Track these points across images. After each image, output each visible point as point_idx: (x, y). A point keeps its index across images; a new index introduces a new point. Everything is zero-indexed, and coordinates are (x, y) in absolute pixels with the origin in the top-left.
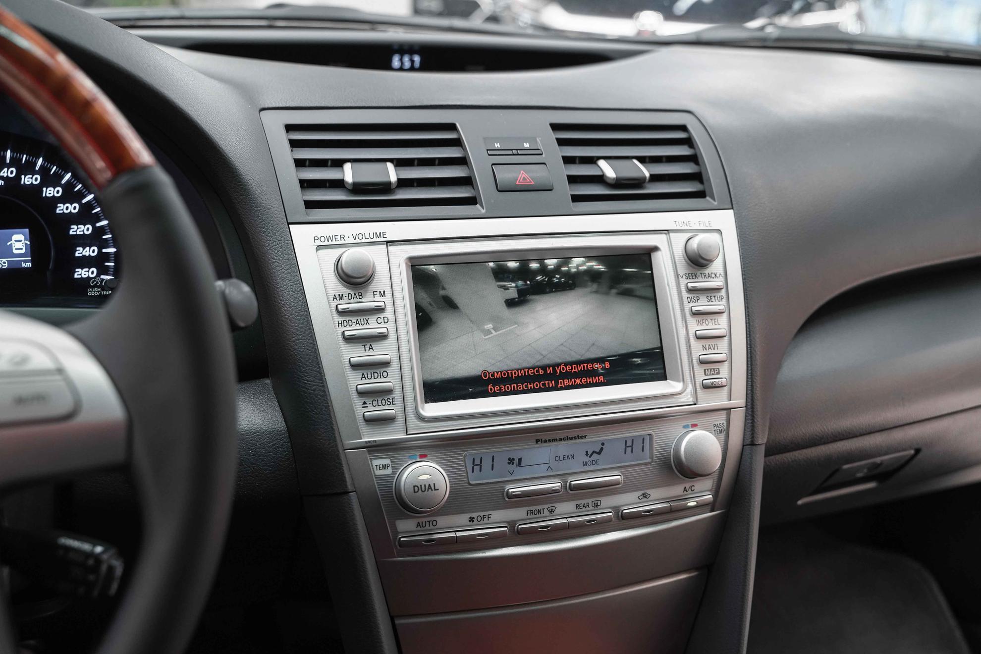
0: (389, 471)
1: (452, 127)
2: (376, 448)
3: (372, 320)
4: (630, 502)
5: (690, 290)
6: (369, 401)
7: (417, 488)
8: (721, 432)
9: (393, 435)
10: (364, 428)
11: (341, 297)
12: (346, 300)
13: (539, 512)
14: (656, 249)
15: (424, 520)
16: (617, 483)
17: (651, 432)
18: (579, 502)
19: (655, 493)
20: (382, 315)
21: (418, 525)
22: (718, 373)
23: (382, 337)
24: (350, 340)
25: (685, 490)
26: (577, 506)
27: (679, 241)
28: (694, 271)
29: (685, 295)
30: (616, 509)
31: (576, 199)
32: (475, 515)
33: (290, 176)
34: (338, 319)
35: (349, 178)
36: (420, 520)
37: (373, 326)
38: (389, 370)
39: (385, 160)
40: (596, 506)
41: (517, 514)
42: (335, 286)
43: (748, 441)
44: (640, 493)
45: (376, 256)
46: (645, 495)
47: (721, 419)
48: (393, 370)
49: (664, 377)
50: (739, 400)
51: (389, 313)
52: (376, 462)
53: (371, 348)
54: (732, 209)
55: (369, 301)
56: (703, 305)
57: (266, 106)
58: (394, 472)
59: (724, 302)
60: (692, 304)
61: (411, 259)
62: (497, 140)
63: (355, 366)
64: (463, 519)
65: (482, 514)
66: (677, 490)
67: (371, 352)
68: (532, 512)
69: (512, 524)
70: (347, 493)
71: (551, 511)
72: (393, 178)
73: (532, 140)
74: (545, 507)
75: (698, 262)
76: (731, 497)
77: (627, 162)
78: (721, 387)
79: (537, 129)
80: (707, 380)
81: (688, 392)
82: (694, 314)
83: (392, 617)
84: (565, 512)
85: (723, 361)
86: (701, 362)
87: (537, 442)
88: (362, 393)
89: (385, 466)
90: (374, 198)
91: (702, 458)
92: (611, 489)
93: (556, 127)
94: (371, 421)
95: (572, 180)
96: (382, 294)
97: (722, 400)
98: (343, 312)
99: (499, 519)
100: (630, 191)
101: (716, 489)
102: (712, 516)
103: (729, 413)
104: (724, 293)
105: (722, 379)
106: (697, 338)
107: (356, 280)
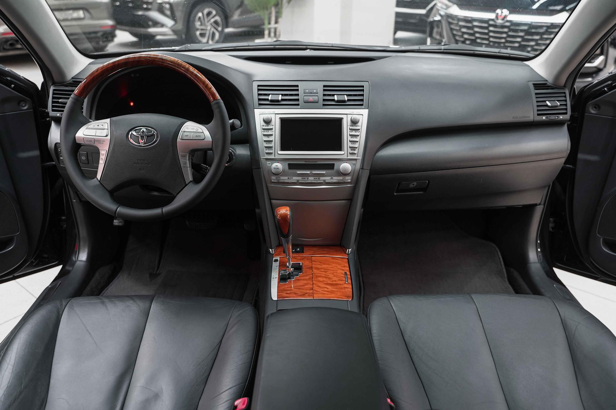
0: (270, 165)
1: (297, 86)
2: (267, 159)
3: (270, 131)
4: (328, 179)
5: (350, 129)
6: (267, 149)
7: (274, 168)
8: (354, 165)
9: (272, 157)
10: (266, 155)
11: (264, 126)
12: (265, 126)
13: (305, 178)
14: (342, 118)
16: (324, 174)
17: (334, 163)
19: (335, 178)
20: (272, 130)
21: (276, 178)
22: (355, 150)
23: (272, 135)
24: (264, 135)
25: (343, 178)
26: (314, 178)
27: (349, 117)
28: (353, 125)
29: (349, 130)
30: (324, 180)
31: (324, 105)
32: (289, 177)
33: (256, 97)
34: (262, 130)
35: (270, 99)
37: (270, 133)
38: (272, 142)
39: (279, 94)
40: (319, 179)
41: (300, 178)
42: (263, 123)
43: (361, 168)
45: (273, 116)
46: (332, 178)
47: (354, 162)
48: (273, 143)
49: (341, 151)
50: (360, 158)
51: (274, 130)
52: (267, 163)
53: (269, 137)
54: (368, 109)
55: (270, 127)
56: (354, 133)
57: (255, 80)
58: (271, 165)
59: (360, 132)
60: (350, 133)
61: (280, 118)
62: (307, 90)
63: (265, 141)
64: (286, 178)
65: (291, 177)
66: (341, 178)
68: (303, 178)
69: (298, 180)
70: (260, 168)
71: (308, 179)
72: (280, 99)
73: (317, 90)
74: (306, 177)
75: (354, 122)
76: (356, 182)
77: (343, 96)
78: (355, 154)
79: (319, 87)
80: (351, 152)
81: (346, 154)
82: (350, 135)
83: (270, 199)
84: (311, 179)
85: (357, 148)
86: (350, 147)
87: (305, 162)
88: (266, 147)
89: (269, 164)
90: (275, 103)
91: (345, 170)
92: (323, 175)
93: (324, 86)
94: (267, 153)
95: (324, 100)
96: (273, 125)
97: (355, 157)
98: (263, 129)
99: (295, 179)
100: (341, 104)
101: (352, 179)
102: (350, 186)
103: (356, 161)
104: (360, 131)
105: (356, 152)
106: (350, 141)
107: (267, 122)
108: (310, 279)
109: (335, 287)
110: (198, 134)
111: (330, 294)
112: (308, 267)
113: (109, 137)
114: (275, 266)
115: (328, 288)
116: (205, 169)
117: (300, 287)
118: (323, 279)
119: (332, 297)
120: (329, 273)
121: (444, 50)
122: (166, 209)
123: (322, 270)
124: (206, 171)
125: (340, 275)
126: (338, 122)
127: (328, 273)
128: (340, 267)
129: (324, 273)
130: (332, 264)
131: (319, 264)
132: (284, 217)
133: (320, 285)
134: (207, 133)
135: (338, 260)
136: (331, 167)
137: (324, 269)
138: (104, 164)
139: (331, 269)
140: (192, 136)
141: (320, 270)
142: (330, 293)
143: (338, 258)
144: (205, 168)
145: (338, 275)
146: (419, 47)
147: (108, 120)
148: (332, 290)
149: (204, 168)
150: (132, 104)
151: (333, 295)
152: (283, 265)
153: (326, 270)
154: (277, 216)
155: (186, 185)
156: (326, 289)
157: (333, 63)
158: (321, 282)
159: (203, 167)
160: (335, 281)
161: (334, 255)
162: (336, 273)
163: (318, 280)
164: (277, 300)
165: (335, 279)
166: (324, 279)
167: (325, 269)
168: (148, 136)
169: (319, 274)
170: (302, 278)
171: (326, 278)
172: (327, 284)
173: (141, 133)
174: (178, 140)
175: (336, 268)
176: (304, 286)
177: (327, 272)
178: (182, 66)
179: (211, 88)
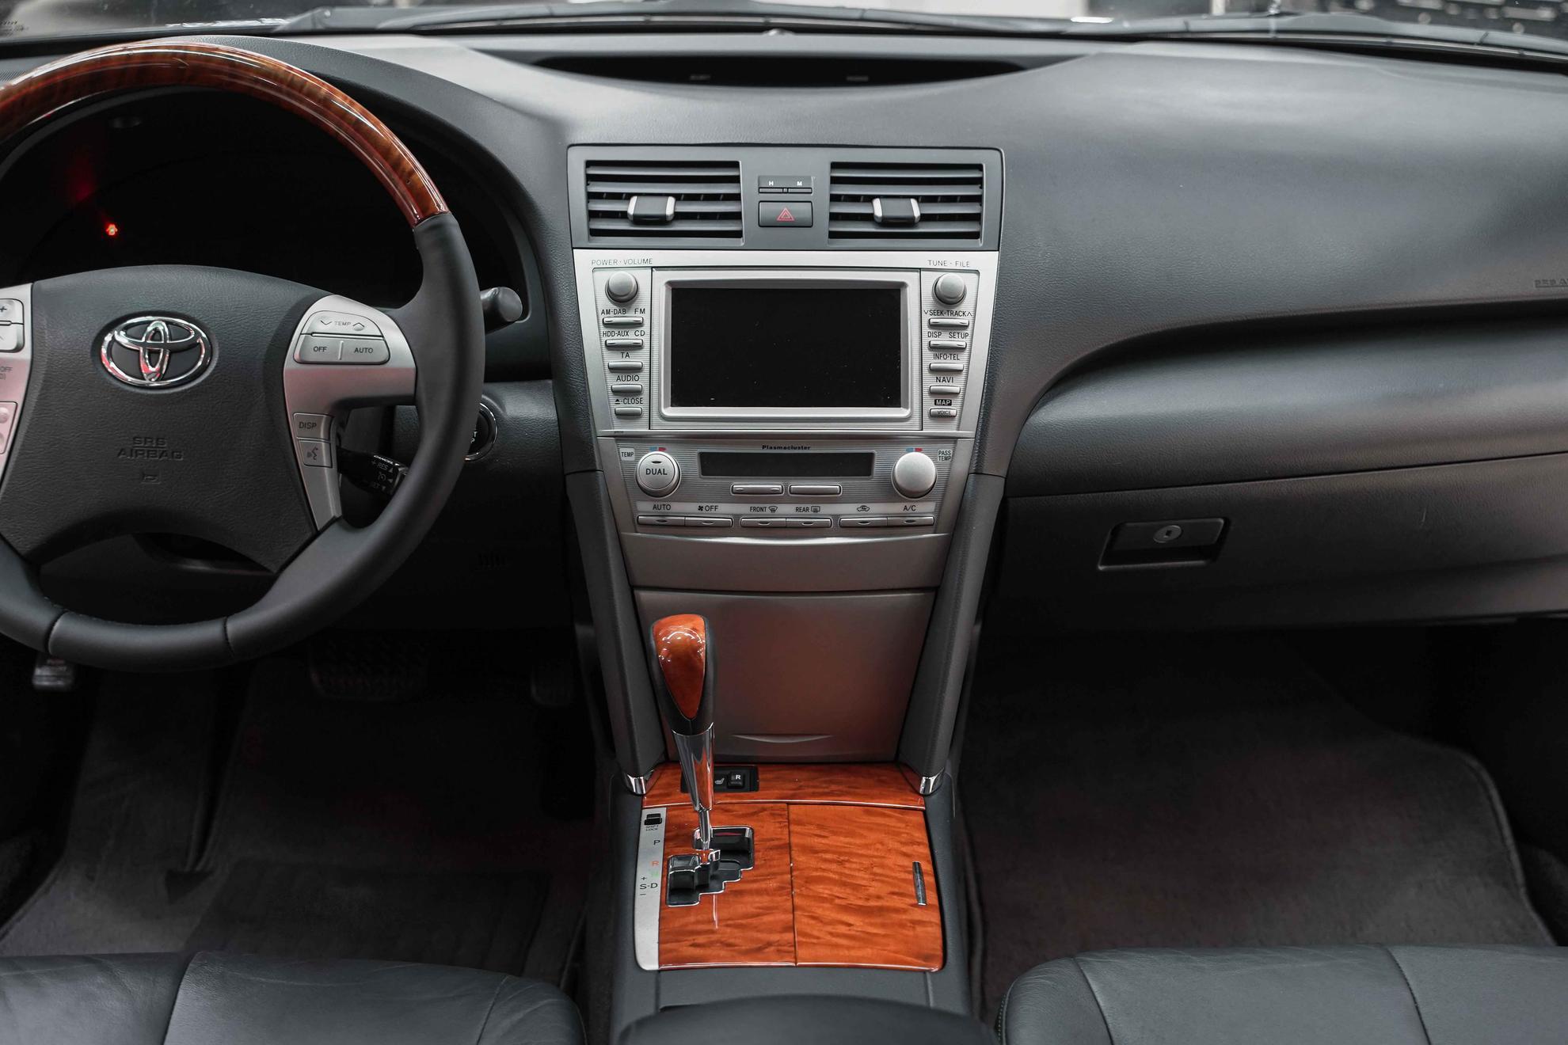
0: (632, 458)
1: (735, 165)
2: (621, 438)
3: (631, 332)
4: (849, 511)
5: (932, 326)
6: (621, 399)
7: (648, 471)
8: (946, 459)
9: (640, 428)
10: (616, 421)
11: (608, 312)
12: (612, 314)
13: (762, 509)
14: (903, 285)
15: (659, 504)
16: (834, 493)
17: (874, 451)
18: (799, 506)
19: (874, 508)
20: (642, 329)
21: (655, 507)
22: (950, 404)
23: (637, 347)
24: (611, 347)
25: (906, 508)
26: (797, 509)
27: (929, 279)
28: (941, 308)
29: (926, 329)
30: (836, 517)
31: (833, 235)
32: (704, 505)
33: (579, 205)
34: (603, 329)
35: (631, 211)
36: (656, 503)
37: (631, 338)
38: (640, 375)
39: (668, 195)
40: (816, 511)
41: (743, 509)
42: (605, 303)
43: (973, 470)
44: (861, 505)
45: (643, 278)
46: (864, 508)
47: (947, 448)
48: (644, 375)
49: (899, 406)
50: (969, 431)
51: (646, 328)
52: (622, 450)
54: (998, 250)
55: (631, 317)
56: (944, 340)
57: (576, 142)
58: (637, 460)
59: (969, 338)
60: (930, 339)
61: (670, 283)
62: (771, 178)
63: (613, 369)
64: (692, 507)
65: (710, 505)
66: (897, 508)
67: (627, 359)
68: (755, 509)
69: (737, 516)
70: (595, 470)
71: (773, 510)
72: (669, 211)
73: (807, 179)
74: (768, 506)
75: (947, 300)
76: (957, 522)
77: (903, 202)
78: (952, 417)
79: (815, 168)
80: (936, 410)
81: (916, 419)
82: (933, 348)
83: (633, 587)
84: (786, 511)
85: (956, 394)
86: (932, 393)
87: (764, 447)
88: (616, 392)
89: (629, 455)
90: (650, 229)
91: (914, 476)
92: (830, 497)
93: (835, 166)
94: (622, 416)
95: (834, 217)
96: (643, 311)
97: (949, 430)
98: (608, 325)
99: (726, 510)
100: (897, 230)
101: (939, 512)
102: (934, 537)
103: (955, 442)
104: (969, 331)
105: (953, 410)
106: (933, 371)
107: (623, 298)
108: (782, 888)
109: (878, 920)
110: (362, 344)
111: (859, 948)
112: (776, 843)
113: (26, 354)
114: (651, 840)
115: (849, 925)
116: (390, 476)
117: (744, 922)
118: (831, 890)
119: (866, 956)
120: (854, 866)
121: (1279, 31)
122: (240, 624)
123: (828, 856)
124: (391, 481)
125: (897, 875)
126: (887, 299)
127: (850, 869)
128: (897, 845)
129: (834, 867)
130: (865, 833)
131: (818, 832)
132: (685, 656)
133: (819, 912)
134: (397, 340)
135: (889, 816)
136: (861, 465)
137: (834, 853)
138: (6, 453)
139: (860, 852)
140: (339, 350)
141: (820, 855)
142: (857, 944)
143: (887, 811)
144: (389, 469)
145: (887, 876)
146: (1186, 23)
147: (24, 291)
148: (868, 933)
149: (383, 472)
150: (112, 230)
151: (868, 952)
152: (678, 837)
153: (842, 857)
154: (659, 651)
155: (317, 534)
156: (843, 929)
157: (866, 79)
158: (823, 900)
159: (380, 465)
160: (879, 897)
161: (872, 798)
162: (882, 866)
163: (811, 894)
164: (659, 971)
165: (875, 888)
166: (837, 890)
167: (840, 854)
168: (174, 351)
169: (816, 869)
170: (755, 886)
171: (844, 884)
172: (847, 909)
173: (146, 339)
174: (289, 364)
175: (879, 846)
176: (758, 915)
177: (847, 865)
178: (305, 89)
179: (412, 173)
